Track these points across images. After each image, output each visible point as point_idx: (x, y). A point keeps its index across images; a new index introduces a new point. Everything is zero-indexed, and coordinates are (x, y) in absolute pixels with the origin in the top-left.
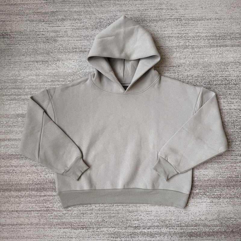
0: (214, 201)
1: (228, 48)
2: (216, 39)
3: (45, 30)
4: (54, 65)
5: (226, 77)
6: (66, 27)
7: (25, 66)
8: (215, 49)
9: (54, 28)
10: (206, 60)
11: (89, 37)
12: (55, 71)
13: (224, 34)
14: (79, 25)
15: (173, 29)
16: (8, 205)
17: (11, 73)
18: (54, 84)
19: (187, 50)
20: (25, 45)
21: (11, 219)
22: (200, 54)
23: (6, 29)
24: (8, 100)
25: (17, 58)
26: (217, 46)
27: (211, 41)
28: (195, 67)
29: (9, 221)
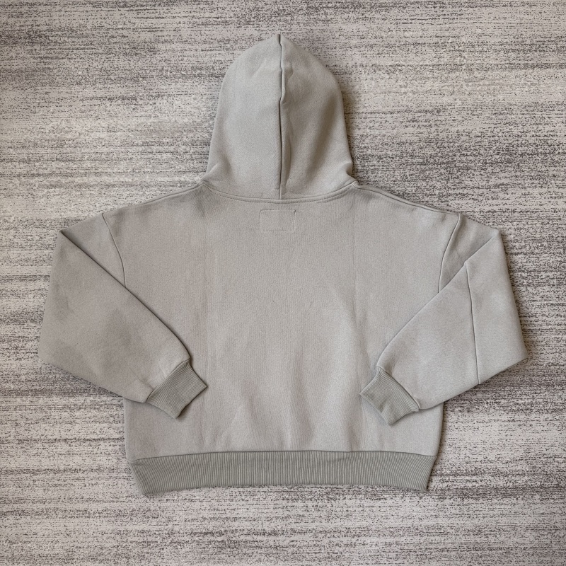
0: (517, 418)
1: (551, 70)
2: (524, 50)
3: (129, 25)
4: (151, 107)
5: (546, 138)
6: (178, 20)
7: (83, 109)
8: (522, 72)
9: (149, 21)
10: (501, 97)
11: (231, 43)
12: (152, 120)
13: (542, 39)
14: (207, 15)
15: (425, 27)
16: (44, 425)
17: (51, 125)
18: (149, 150)
19: (457, 74)
20: (82, 60)
21: (52, 458)
22: (487, 83)
23: (38, 23)
24: (43, 186)
25: (64, 89)
26: (526, 66)
27: (512, 55)
28: (475, 113)
29: (46, 463)
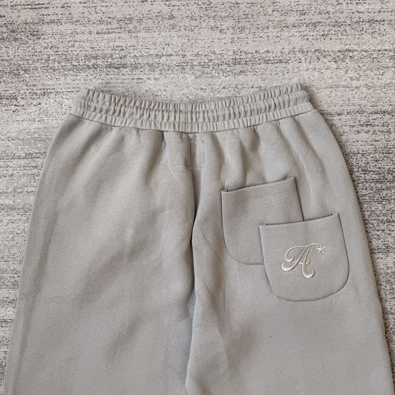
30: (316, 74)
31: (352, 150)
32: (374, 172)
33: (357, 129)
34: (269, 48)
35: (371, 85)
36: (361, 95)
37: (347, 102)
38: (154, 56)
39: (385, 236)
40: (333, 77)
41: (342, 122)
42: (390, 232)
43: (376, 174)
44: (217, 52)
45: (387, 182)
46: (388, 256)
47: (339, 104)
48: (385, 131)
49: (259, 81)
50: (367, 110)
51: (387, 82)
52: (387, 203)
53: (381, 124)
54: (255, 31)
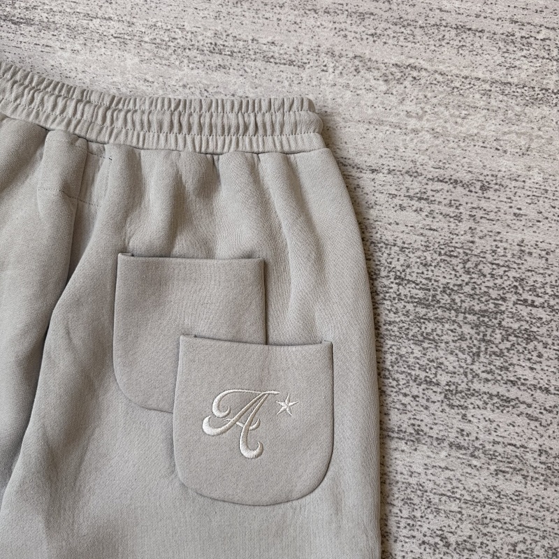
30: (348, 94)
31: (384, 237)
32: (417, 284)
33: (401, 202)
34: (276, 38)
35: (441, 132)
36: (419, 144)
37: (392, 152)
38: (82, 15)
39: (416, 408)
40: (376, 105)
41: (376, 185)
42: (428, 404)
43: (419, 289)
44: (187, 29)
45: (439, 308)
46: (416, 450)
47: (378, 154)
48: (452, 215)
49: (247, 87)
50: (425, 173)
51: (470, 132)
52: (433, 346)
53: (447, 202)
54: (260, 7)
